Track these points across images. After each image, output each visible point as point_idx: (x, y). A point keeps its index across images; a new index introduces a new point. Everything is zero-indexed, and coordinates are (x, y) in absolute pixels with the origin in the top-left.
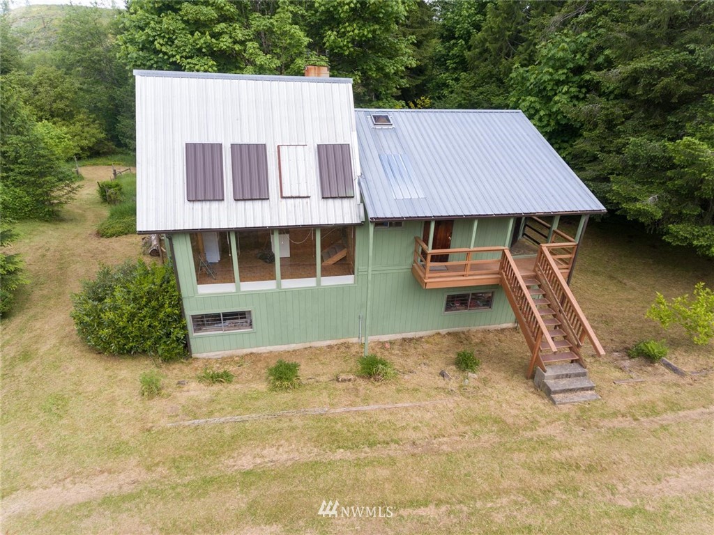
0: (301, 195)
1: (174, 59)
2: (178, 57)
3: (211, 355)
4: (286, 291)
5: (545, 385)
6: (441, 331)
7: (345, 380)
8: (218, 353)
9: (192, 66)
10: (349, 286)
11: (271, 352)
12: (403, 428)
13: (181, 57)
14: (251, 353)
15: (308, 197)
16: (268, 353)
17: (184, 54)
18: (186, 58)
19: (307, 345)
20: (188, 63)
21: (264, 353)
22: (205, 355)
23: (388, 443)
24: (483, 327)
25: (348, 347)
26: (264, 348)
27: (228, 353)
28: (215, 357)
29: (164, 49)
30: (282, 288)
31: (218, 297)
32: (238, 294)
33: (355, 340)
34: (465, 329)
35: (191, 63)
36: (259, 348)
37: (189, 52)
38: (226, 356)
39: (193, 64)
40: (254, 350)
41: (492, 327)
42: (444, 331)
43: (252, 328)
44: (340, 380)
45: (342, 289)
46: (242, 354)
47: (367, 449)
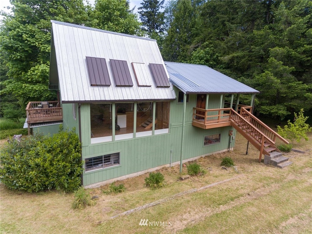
0: (148, 85)
1: (34, 44)
2: (37, 43)
3: (94, 186)
4: (138, 139)
5: (272, 161)
6: (202, 156)
7: (186, 178)
8: (98, 183)
9: (45, 48)
10: (166, 134)
11: (128, 178)
12: (237, 189)
13: (38, 44)
14: (117, 181)
15: (150, 86)
16: (126, 179)
17: (40, 42)
18: (41, 44)
19: (146, 171)
20: (43, 46)
21: (125, 180)
22: (90, 186)
23: (238, 197)
24: (217, 152)
25: (166, 169)
26: (125, 176)
27: (105, 182)
28: (97, 187)
29: (28, 39)
30: (136, 137)
31: (102, 145)
32: (113, 142)
33: (168, 165)
34: (211, 154)
35: (44, 46)
36: (122, 177)
37: (43, 42)
38: (103, 185)
39: (46, 47)
40: (119, 179)
41: (220, 152)
42: (203, 156)
43: (119, 164)
44: (183, 178)
45: (163, 136)
46: (112, 182)
47: (232, 202)
